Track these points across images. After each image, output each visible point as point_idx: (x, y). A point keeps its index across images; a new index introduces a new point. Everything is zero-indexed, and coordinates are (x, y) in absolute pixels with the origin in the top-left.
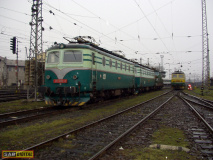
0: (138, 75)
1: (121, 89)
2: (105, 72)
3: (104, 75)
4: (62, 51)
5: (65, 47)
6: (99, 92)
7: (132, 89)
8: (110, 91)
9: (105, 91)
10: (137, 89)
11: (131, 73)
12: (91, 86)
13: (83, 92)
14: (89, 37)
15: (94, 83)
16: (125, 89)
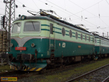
0: (98, 44)
1: (82, 56)
2: (64, 41)
3: (64, 44)
4: (23, 22)
5: (26, 18)
6: (58, 58)
7: (92, 56)
8: (70, 57)
9: (65, 58)
10: (97, 55)
11: (91, 43)
12: (48, 53)
13: (40, 59)
14: (52, 11)
15: (52, 50)
16: (86, 56)
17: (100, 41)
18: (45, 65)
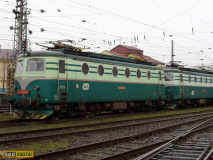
17: (181, 76)
18: (51, 112)
